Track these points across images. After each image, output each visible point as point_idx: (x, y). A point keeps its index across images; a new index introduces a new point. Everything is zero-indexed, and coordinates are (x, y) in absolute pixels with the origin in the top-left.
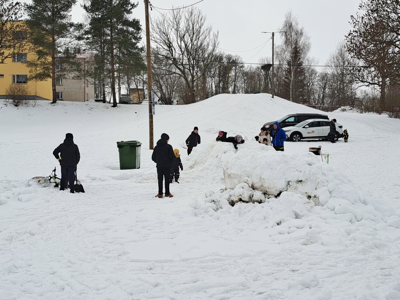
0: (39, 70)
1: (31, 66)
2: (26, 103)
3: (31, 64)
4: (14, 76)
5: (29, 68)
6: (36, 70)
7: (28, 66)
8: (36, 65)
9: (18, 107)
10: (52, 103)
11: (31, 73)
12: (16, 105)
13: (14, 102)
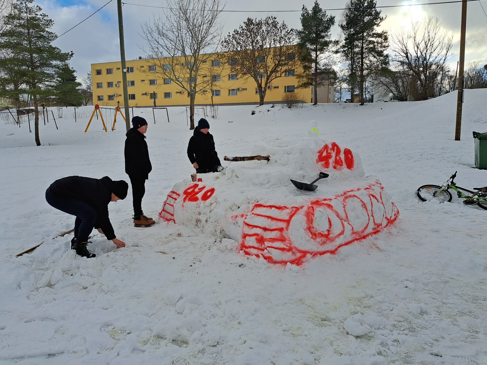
0: (305, 80)
1: (299, 78)
2: (296, 106)
3: (299, 76)
4: (285, 87)
5: (298, 79)
6: (303, 80)
7: (297, 78)
8: (303, 77)
10: (314, 105)
11: (299, 83)
12: (290, 108)
13: (288, 105)
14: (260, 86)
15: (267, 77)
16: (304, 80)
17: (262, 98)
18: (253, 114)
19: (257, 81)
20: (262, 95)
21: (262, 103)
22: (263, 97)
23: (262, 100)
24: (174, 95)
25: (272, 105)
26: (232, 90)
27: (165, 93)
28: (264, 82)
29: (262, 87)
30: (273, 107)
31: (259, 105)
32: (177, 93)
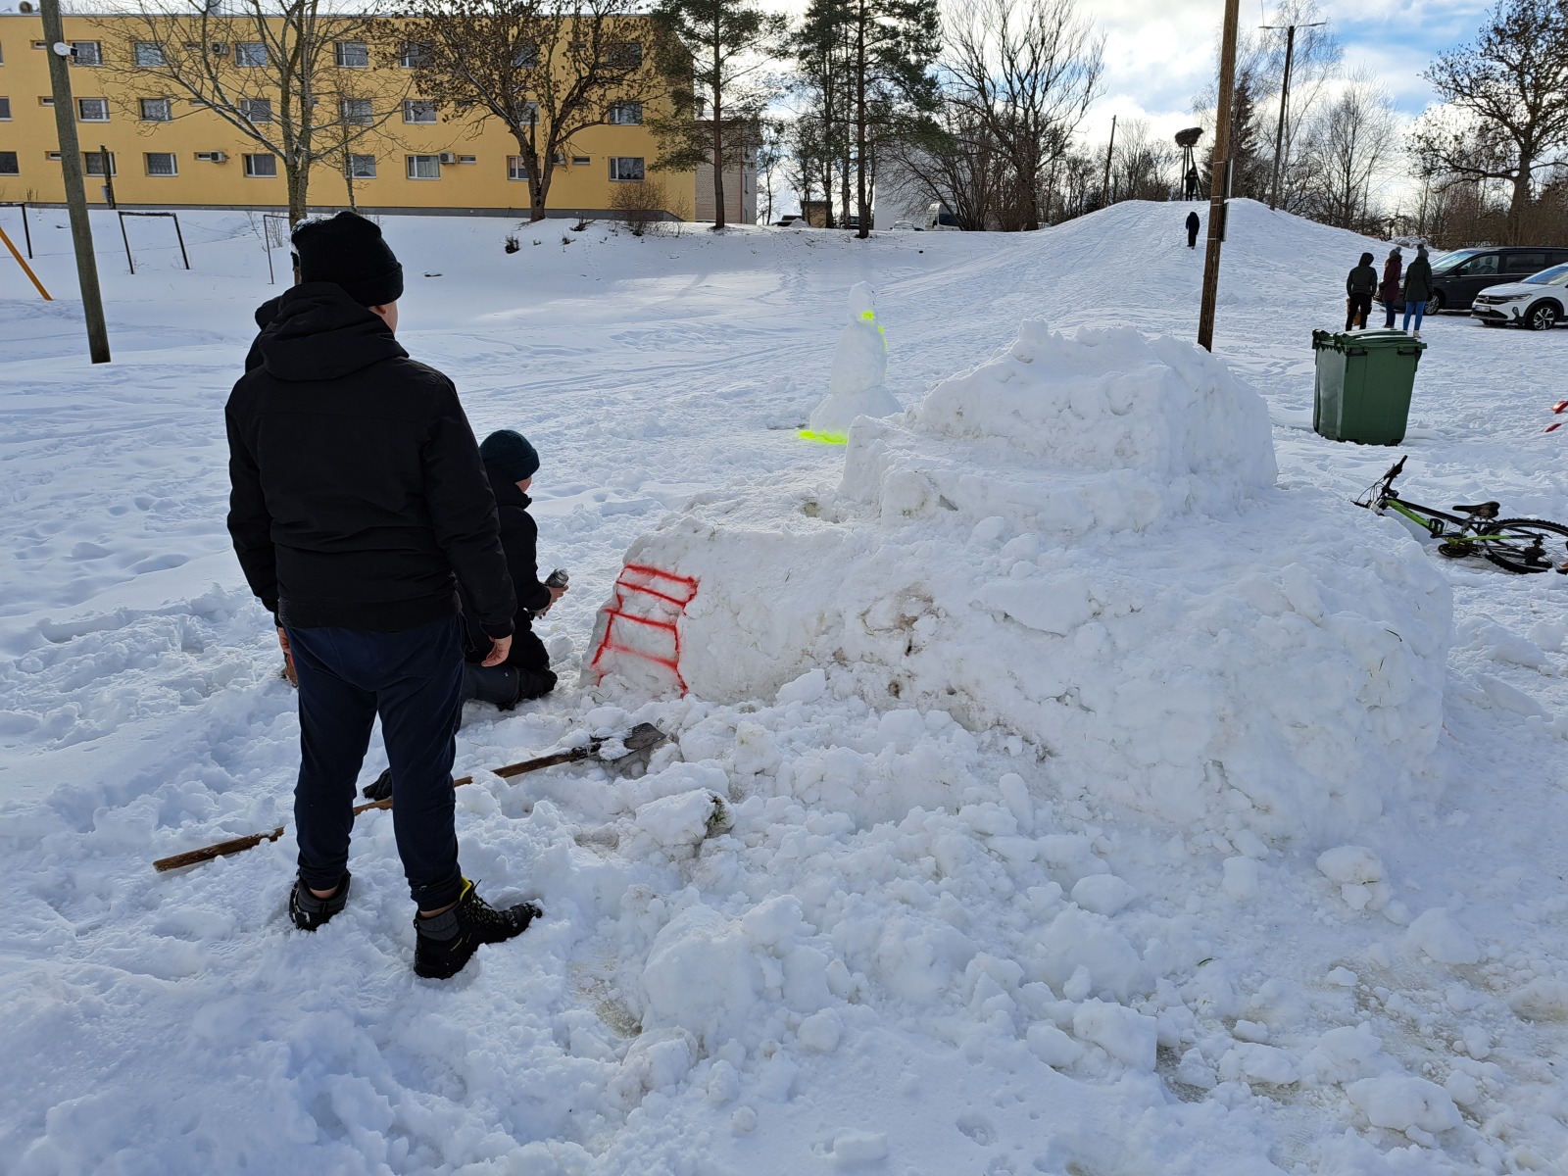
0: (681, 141)
1: (662, 132)
3: (661, 128)
4: (613, 161)
5: (658, 138)
6: (673, 142)
7: (654, 132)
8: (674, 130)
9: (641, 238)
10: (715, 228)
11: (662, 151)
12: (638, 234)
13: (630, 225)
14: (529, 152)
15: (553, 121)
16: (677, 141)
17: (539, 193)
18: (511, 248)
19: (516, 131)
20: (538, 183)
21: (538, 212)
22: (543, 193)
23: (538, 203)
25: (576, 222)
26: (420, 158)
27: (149, 154)
28: (543, 138)
29: (535, 156)
30: (580, 228)
31: (529, 220)
32: (200, 156)
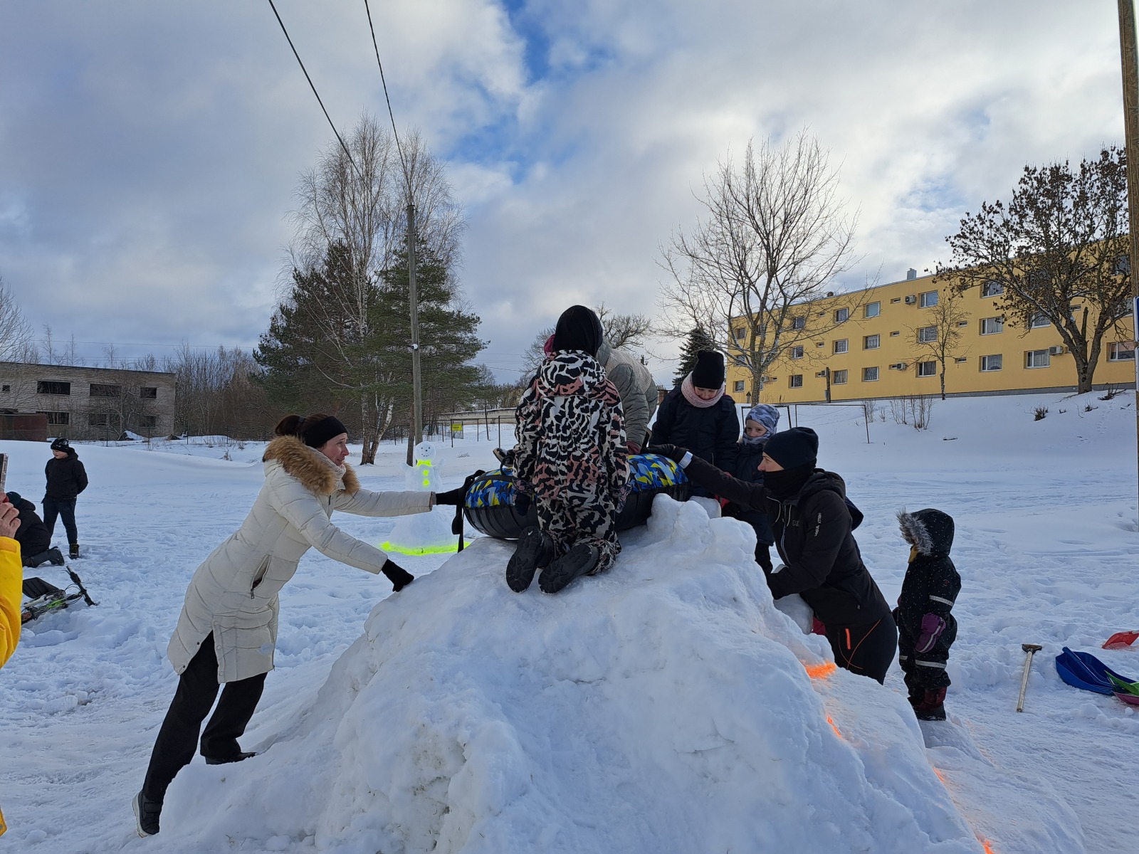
15: (1101, 314)
17: (1085, 372)
18: (1040, 416)
20: (1085, 363)
21: (1085, 385)
22: (1089, 371)
23: (1086, 379)
24: (883, 373)
25: (1106, 393)
26: (1038, 353)
27: (866, 369)
29: (1085, 344)
30: (1107, 398)
31: (1077, 393)
32: (893, 367)
